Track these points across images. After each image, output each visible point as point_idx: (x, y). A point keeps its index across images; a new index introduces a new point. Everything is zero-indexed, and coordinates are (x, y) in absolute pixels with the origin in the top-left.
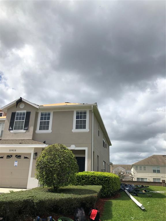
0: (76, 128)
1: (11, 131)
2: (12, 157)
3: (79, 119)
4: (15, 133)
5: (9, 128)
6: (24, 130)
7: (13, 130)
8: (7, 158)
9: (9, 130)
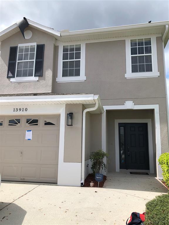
0: (133, 71)
1: (12, 80)
2: (19, 123)
3: (138, 55)
4: (19, 83)
5: (8, 74)
6: (35, 76)
7: (14, 77)
8: (9, 125)
9: (9, 77)
